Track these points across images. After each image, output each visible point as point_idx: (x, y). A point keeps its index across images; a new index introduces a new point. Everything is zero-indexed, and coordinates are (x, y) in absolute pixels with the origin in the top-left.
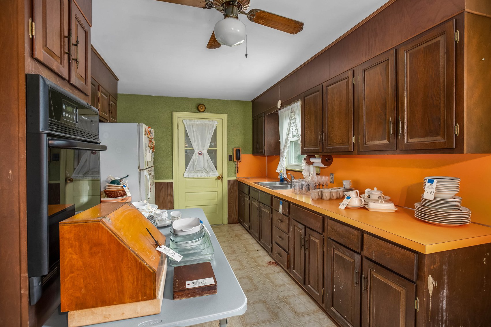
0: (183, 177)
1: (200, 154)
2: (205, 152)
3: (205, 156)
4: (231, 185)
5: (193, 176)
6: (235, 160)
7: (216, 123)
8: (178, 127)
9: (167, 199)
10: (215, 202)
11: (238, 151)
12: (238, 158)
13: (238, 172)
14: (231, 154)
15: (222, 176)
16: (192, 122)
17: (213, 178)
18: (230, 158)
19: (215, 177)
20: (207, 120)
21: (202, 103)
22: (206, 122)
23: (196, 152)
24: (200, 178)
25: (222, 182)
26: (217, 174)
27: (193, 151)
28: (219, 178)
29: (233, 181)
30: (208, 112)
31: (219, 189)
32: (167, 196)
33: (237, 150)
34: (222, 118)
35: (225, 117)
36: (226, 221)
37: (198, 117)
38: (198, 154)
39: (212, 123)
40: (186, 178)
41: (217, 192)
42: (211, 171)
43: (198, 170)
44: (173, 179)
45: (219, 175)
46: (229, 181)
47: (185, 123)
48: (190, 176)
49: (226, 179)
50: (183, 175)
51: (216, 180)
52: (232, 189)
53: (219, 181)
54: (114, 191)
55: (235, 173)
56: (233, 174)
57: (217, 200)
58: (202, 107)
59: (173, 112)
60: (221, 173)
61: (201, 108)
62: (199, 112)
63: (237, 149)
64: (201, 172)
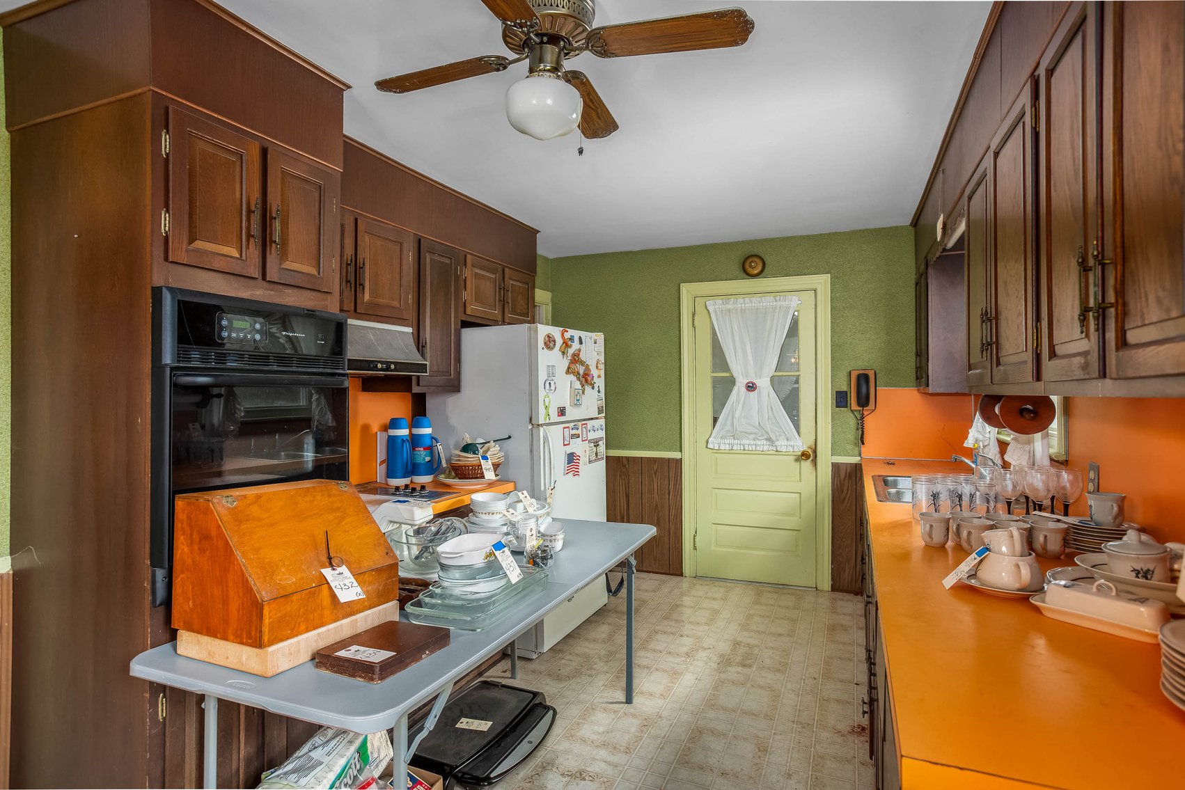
0: (707, 447)
1: (751, 387)
2: (764, 383)
3: (764, 394)
4: (842, 477)
5: (732, 447)
6: (854, 406)
7: (794, 301)
8: (693, 320)
9: (667, 499)
10: (793, 521)
11: (863, 379)
12: (864, 401)
13: (863, 444)
14: (844, 388)
15: (815, 452)
16: (730, 306)
17: (787, 454)
18: (841, 399)
19: (795, 454)
20: (770, 298)
21: (755, 251)
22: (768, 301)
23: (741, 382)
24: (752, 452)
25: (816, 469)
26: (801, 445)
27: (731, 382)
28: (804, 455)
29: (848, 466)
30: (774, 275)
31: (807, 487)
32: (667, 491)
33: (859, 377)
34: (813, 286)
35: (822, 282)
36: (826, 583)
37: (743, 291)
38: (744, 389)
39: (784, 304)
40: (714, 451)
41: (800, 493)
42: (780, 436)
43: (743, 430)
44: (681, 451)
45: (805, 448)
46: (836, 467)
47: (711, 309)
48: (722, 447)
49: (826, 460)
50: (707, 442)
51: (798, 460)
52: (845, 492)
53: (807, 465)
54: (462, 467)
55: (856, 445)
56: (849, 447)
57: (800, 518)
58: (752, 261)
59: (681, 284)
60: (812, 442)
61: (751, 266)
62: (747, 277)
63: (861, 372)
64: (753, 436)
